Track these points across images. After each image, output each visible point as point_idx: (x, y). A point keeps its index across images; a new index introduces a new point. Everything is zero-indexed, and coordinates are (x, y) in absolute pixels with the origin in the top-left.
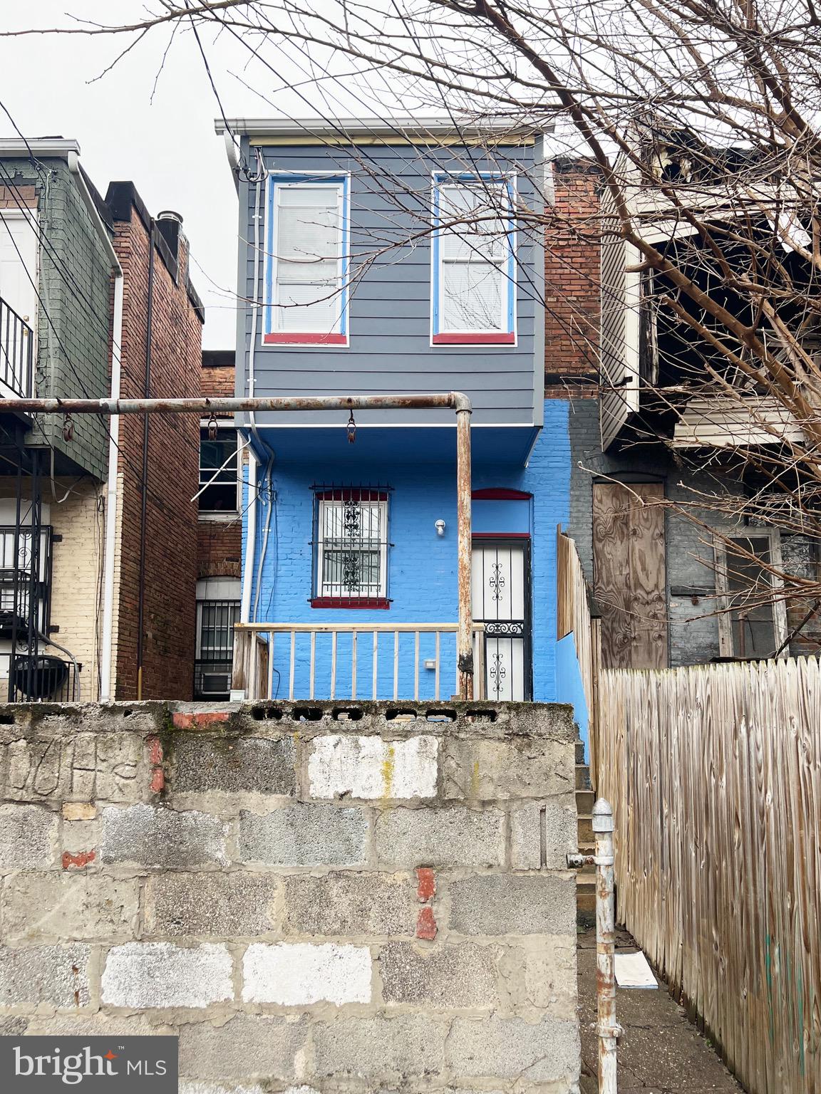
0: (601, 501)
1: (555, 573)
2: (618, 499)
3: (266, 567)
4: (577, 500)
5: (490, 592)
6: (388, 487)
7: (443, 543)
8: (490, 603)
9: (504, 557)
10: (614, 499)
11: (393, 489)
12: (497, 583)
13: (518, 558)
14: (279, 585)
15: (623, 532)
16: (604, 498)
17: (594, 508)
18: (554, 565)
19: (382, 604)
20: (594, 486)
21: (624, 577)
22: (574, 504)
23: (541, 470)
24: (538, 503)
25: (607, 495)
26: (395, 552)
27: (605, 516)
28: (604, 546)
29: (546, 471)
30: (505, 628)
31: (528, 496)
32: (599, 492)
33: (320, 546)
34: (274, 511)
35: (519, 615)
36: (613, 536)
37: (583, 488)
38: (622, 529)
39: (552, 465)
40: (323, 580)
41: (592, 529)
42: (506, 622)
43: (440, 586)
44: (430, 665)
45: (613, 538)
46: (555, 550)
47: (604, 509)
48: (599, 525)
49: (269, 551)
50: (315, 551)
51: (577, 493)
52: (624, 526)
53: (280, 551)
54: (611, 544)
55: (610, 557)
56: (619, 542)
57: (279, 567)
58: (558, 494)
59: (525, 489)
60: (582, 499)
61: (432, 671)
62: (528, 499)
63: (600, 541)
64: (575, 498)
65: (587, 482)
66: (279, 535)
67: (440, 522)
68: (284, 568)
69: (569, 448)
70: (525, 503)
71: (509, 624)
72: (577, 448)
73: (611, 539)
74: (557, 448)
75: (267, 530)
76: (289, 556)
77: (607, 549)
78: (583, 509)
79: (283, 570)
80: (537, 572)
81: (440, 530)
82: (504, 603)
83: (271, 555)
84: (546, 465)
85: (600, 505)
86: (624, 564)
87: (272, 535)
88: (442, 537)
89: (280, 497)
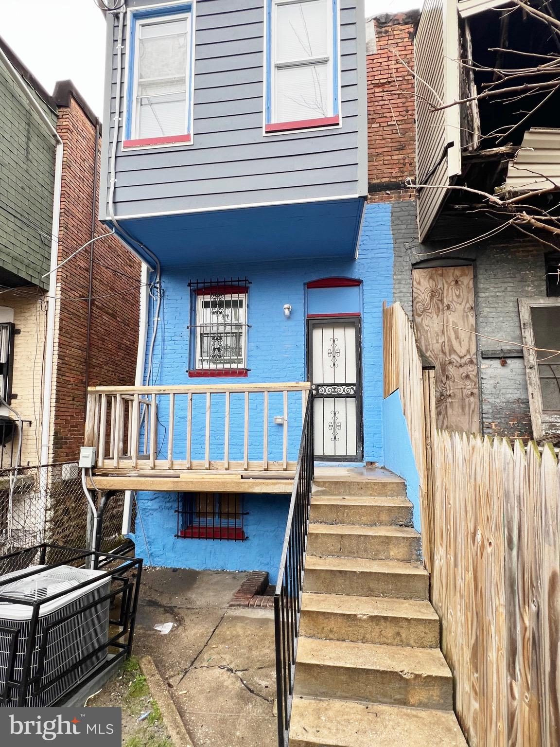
0: (419, 283)
1: (381, 344)
2: (434, 280)
3: (155, 348)
4: (400, 283)
5: (328, 361)
6: (246, 280)
7: (290, 323)
8: (328, 370)
9: (339, 333)
10: (431, 281)
11: (251, 283)
12: (334, 354)
13: (351, 333)
14: (166, 361)
15: (438, 308)
16: (422, 280)
17: (414, 289)
18: (381, 337)
19: (243, 373)
20: (414, 271)
21: (439, 345)
22: (397, 286)
23: (369, 261)
24: (366, 286)
25: (425, 278)
26: (252, 330)
27: (423, 295)
28: (422, 320)
29: (373, 261)
30: (340, 390)
31: (358, 283)
32: (417, 276)
33: (199, 331)
34: (162, 304)
35: (352, 379)
36: (430, 311)
37: (404, 273)
38: (437, 305)
39: (377, 256)
40: (201, 356)
41: (412, 306)
42: (342, 385)
43: (287, 357)
44: (279, 421)
45: (430, 313)
46: (381, 324)
47: (422, 289)
48: (418, 302)
49: (158, 335)
50: (192, 333)
51: (399, 277)
52: (439, 303)
53: (166, 334)
54: (429, 318)
55: (428, 328)
56: (435, 316)
57: (165, 347)
58: (383, 278)
59: (355, 276)
60: (403, 282)
61: (281, 425)
62: (359, 285)
63: (419, 316)
64: (397, 281)
65: (407, 268)
66: (166, 322)
67: (286, 306)
68: (169, 347)
69: (392, 241)
70: (356, 289)
71: (344, 387)
72: (398, 241)
73: (428, 314)
74: (381, 242)
75: (156, 319)
76: (173, 338)
77: (425, 322)
78: (404, 290)
79: (168, 349)
80: (365, 344)
81: (287, 312)
82: (340, 370)
83: (159, 338)
84: (373, 256)
85: (418, 287)
86: (440, 334)
87: (160, 322)
88: (289, 318)
89: (166, 294)
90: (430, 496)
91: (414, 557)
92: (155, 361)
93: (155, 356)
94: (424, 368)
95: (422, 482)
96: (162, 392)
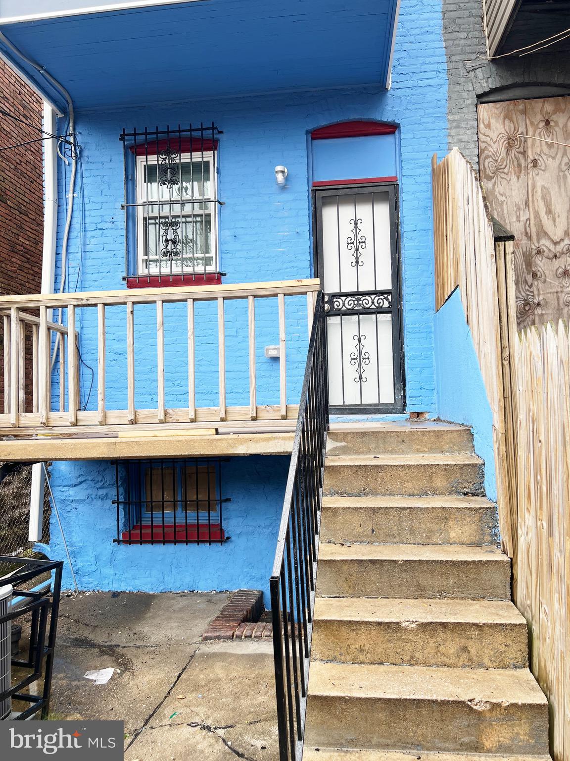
0: (488, 126)
1: (430, 225)
2: (511, 120)
3: (72, 242)
4: (458, 127)
5: (348, 256)
6: (213, 128)
7: (286, 197)
8: (349, 271)
9: (364, 211)
10: (507, 121)
11: (221, 132)
12: (357, 244)
13: (383, 211)
14: (89, 263)
15: (519, 165)
16: (493, 121)
17: (480, 136)
18: (430, 214)
19: (215, 278)
20: (480, 106)
21: (522, 223)
22: (453, 132)
23: (409, 91)
24: (405, 133)
25: (497, 118)
26: (226, 211)
27: (495, 146)
28: (494, 185)
29: (414, 91)
30: (367, 302)
31: (391, 129)
32: (485, 114)
33: (140, 213)
34: (79, 171)
35: (385, 283)
36: (506, 170)
37: (465, 110)
38: (518, 159)
39: (421, 83)
40: (146, 253)
41: (478, 163)
42: (369, 294)
43: (283, 252)
44: (273, 353)
45: (507, 174)
46: (429, 194)
47: (494, 136)
48: (487, 157)
49: (75, 221)
50: (130, 218)
51: (457, 117)
52: (520, 156)
53: (87, 220)
54: (504, 182)
55: (503, 198)
56: (514, 179)
57: (88, 240)
58: (431, 120)
59: (388, 115)
60: (463, 125)
61: (276, 359)
62: (393, 133)
63: (489, 178)
64: (454, 124)
65: (469, 102)
66: (86, 200)
67: (279, 168)
68: (93, 241)
69: (445, 59)
70: (389, 139)
71: (373, 297)
72: (454, 58)
73: (503, 175)
74: (428, 60)
75: (71, 195)
76: (99, 226)
77: (499, 189)
78: (466, 138)
79: (92, 244)
80: (406, 226)
81: (280, 178)
82: (366, 270)
83: (77, 226)
84: (414, 83)
85: (487, 132)
86: (522, 207)
87: (77, 201)
88: (283, 188)
89: (85, 153)
90: (509, 439)
91: (488, 538)
92: (73, 263)
93: (71, 256)
94: (497, 239)
95: (497, 419)
96: (84, 302)
